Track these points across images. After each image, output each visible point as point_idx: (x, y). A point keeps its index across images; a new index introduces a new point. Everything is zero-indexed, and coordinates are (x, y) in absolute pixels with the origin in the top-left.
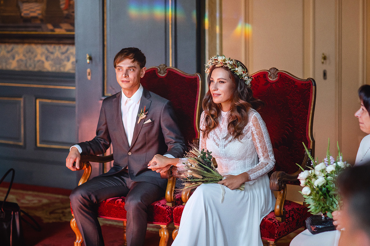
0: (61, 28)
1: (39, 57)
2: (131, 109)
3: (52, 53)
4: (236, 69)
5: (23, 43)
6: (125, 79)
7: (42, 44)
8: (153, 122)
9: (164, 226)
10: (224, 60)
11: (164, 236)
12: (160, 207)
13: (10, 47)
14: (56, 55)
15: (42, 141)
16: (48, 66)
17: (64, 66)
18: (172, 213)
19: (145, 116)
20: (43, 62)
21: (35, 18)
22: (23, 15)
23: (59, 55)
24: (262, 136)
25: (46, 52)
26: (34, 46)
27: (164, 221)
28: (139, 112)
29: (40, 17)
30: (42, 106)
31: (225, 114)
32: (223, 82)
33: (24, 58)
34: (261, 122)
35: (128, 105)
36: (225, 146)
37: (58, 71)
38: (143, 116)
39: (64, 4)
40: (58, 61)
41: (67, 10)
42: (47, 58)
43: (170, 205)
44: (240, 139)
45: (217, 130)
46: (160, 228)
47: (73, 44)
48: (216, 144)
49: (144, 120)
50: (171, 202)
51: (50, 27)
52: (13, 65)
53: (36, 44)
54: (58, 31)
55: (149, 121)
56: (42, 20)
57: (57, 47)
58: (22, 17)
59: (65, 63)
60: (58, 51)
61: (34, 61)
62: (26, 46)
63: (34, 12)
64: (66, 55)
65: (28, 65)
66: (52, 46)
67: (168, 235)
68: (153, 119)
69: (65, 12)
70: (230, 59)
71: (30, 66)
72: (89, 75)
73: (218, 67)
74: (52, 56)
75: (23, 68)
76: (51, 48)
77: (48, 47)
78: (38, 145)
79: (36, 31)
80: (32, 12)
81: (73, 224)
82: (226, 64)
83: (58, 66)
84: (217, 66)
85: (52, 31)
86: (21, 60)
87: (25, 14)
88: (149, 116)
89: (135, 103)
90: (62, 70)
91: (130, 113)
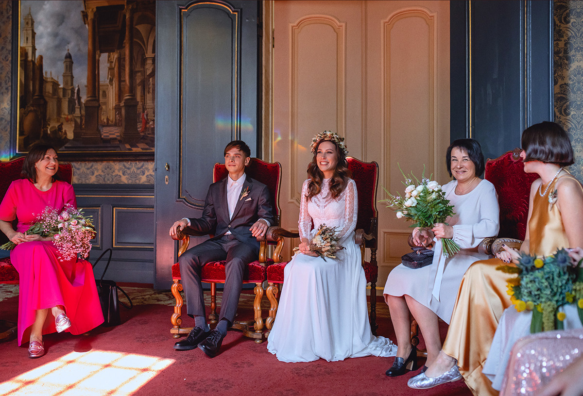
0: (138, 147)
1: (116, 172)
2: (236, 190)
3: (129, 168)
4: (341, 143)
5: (102, 161)
6: (231, 163)
7: (120, 161)
8: (252, 201)
9: (259, 284)
10: (332, 134)
11: (259, 293)
12: (256, 266)
13: (89, 165)
14: (132, 170)
15: (118, 243)
16: (125, 180)
17: (140, 179)
18: (266, 271)
19: (247, 194)
20: (121, 176)
21: (115, 139)
22: (102, 137)
24: (353, 199)
25: (123, 168)
26: (112, 163)
27: (258, 279)
28: (243, 191)
29: (119, 138)
30: (118, 213)
31: (326, 181)
32: (331, 153)
33: (102, 174)
34: (355, 188)
35: (233, 187)
36: (325, 206)
37: (134, 183)
38: (246, 194)
39: (141, 127)
40: (135, 175)
41: (143, 132)
42: (124, 173)
43: (263, 265)
44: (337, 200)
45: (319, 196)
46: (256, 285)
48: (317, 205)
49: (246, 198)
50: (264, 262)
51: (128, 146)
52: (93, 180)
53: (114, 161)
54: (135, 150)
55: (250, 199)
56: (120, 141)
57: (133, 163)
58: (102, 139)
59: (141, 176)
60: (133, 166)
61: (112, 175)
62: (105, 163)
63: (114, 134)
64: (142, 169)
65: (106, 180)
66: (129, 163)
67: (263, 291)
68: (253, 198)
69: (142, 134)
70: (336, 134)
71: (108, 180)
72: (167, 181)
73: (326, 141)
74: (128, 171)
75: (101, 182)
76: (127, 164)
77: (125, 163)
78: (114, 246)
79: (115, 150)
80: (110, 134)
81: (174, 290)
82: (334, 137)
83: (134, 179)
84: (325, 139)
85: (130, 149)
86: (100, 175)
87: (104, 136)
88: (250, 195)
89: (239, 186)
90: (138, 182)
91: (235, 193)
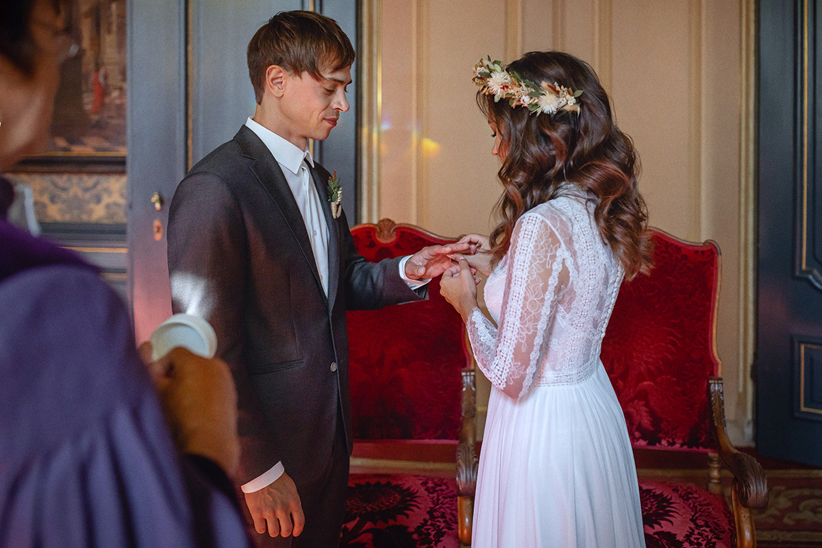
0: (83, 144)
3: (64, 189)
7: (43, 173)
14: (72, 192)
16: (56, 213)
17: (90, 212)
23: (80, 193)
25: (51, 187)
37: (76, 220)
40: (78, 204)
41: (96, 113)
42: (53, 199)
47: (123, 173)
51: (61, 143)
54: (78, 150)
57: (75, 179)
59: (92, 206)
60: (75, 185)
64: (94, 192)
66: (65, 177)
69: (95, 118)
72: (158, 231)
74: (64, 195)
76: (62, 180)
77: (56, 178)
83: (76, 212)
85: (65, 149)
90: (85, 218)
